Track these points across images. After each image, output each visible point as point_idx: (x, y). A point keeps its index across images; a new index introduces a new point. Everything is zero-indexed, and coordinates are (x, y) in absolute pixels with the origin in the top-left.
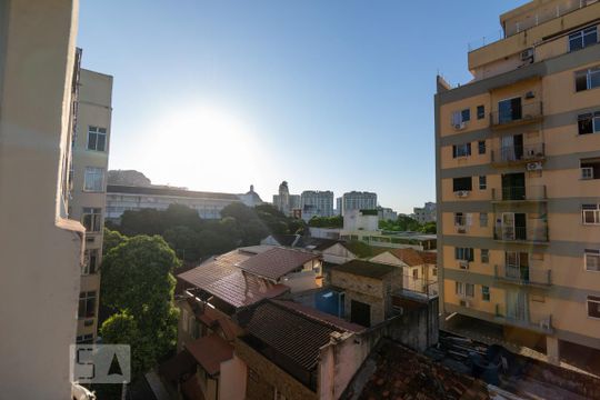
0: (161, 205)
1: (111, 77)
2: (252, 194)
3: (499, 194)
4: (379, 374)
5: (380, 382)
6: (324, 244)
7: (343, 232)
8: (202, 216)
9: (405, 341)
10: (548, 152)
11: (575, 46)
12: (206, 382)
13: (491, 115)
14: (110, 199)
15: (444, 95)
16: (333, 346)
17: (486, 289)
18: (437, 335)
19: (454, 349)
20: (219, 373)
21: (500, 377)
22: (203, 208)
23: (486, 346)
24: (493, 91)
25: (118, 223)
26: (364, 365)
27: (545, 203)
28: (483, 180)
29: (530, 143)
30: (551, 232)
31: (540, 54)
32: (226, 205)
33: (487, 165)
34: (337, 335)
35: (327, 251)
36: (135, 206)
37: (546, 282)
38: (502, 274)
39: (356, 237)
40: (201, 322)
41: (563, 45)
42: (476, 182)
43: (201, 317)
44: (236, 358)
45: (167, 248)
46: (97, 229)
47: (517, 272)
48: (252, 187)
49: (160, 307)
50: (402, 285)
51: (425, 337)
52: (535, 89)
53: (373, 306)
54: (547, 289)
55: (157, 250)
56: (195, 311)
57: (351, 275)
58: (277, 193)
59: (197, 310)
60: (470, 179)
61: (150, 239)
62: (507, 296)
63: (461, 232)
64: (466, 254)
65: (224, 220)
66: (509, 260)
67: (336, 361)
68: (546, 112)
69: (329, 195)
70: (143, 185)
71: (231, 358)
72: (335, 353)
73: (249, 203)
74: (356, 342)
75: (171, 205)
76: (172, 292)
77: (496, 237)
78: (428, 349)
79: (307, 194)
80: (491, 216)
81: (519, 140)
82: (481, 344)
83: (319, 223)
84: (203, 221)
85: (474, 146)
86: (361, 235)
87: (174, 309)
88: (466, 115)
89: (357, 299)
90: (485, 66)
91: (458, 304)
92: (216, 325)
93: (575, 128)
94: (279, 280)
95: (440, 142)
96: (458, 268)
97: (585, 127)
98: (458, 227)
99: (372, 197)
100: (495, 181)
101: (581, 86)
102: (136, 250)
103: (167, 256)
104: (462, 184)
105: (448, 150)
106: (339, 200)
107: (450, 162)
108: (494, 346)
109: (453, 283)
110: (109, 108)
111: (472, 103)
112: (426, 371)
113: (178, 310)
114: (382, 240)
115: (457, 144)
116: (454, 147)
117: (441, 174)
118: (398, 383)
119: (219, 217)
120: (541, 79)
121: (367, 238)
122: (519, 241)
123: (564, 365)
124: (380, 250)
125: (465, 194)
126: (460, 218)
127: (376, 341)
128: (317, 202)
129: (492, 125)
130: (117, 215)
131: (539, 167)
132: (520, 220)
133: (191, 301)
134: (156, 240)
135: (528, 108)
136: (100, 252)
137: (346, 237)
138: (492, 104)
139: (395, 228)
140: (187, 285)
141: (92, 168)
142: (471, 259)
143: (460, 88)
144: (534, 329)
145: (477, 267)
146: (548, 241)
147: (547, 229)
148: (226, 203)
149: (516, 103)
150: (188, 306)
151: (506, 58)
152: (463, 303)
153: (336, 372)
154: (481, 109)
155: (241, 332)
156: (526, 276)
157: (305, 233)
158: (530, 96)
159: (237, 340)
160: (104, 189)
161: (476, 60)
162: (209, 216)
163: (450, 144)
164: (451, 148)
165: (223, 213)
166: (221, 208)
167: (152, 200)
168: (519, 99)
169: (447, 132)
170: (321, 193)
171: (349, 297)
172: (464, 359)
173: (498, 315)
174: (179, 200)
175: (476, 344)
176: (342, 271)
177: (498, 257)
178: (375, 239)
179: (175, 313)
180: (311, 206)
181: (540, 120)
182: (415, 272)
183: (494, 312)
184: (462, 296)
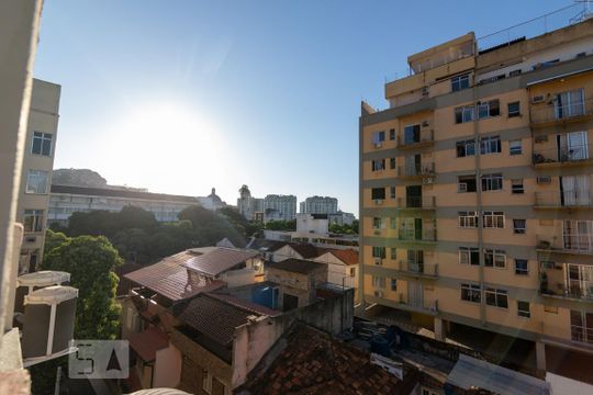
0: (115, 206)
1: (59, 87)
2: (214, 197)
3: (404, 203)
4: (287, 350)
5: (287, 355)
6: (277, 245)
7: (294, 235)
8: (158, 219)
9: (319, 325)
10: (438, 170)
11: (455, 88)
12: (143, 371)
13: (399, 137)
14: (58, 200)
15: (367, 118)
16: (248, 327)
17: (394, 281)
18: (352, 320)
19: (363, 331)
20: (154, 360)
21: (392, 351)
22: (160, 210)
23: (387, 327)
24: (399, 118)
25: (66, 225)
26: (277, 342)
27: (434, 211)
28: (393, 191)
29: (426, 161)
30: (438, 235)
31: (433, 91)
32: (185, 207)
33: (396, 178)
34: (252, 317)
35: (278, 252)
36: (86, 207)
37: (433, 273)
38: (405, 268)
39: (307, 239)
40: (143, 318)
41: (447, 86)
42: (388, 192)
43: (144, 314)
44: (171, 345)
45: (111, 248)
46: (38, 229)
47: (416, 267)
48: (214, 190)
49: (101, 302)
50: (326, 279)
51: (339, 322)
52: (428, 119)
53: (300, 298)
54: (435, 279)
55: (100, 249)
56: (138, 309)
57: (284, 272)
58: (239, 196)
59: (141, 307)
60: (384, 189)
61: (93, 239)
62: (408, 286)
63: (377, 233)
64: (380, 253)
65: (181, 222)
66: (411, 256)
67: (250, 339)
68: (436, 138)
69: (292, 199)
70: (97, 185)
71: (167, 346)
72: (249, 332)
73: (210, 206)
74: (270, 324)
75: (125, 207)
76: (114, 290)
77: (400, 238)
78: (342, 332)
79: (270, 197)
80: (397, 220)
81: (418, 159)
82: (383, 326)
83: (275, 226)
84: (158, 224)
85: (388, 161)
86: (311, 237)
87: (116, 305)
88: (382, 135)
89: (288, 292)
90: (397, 96)
91: (373, 294)
92: (156, 320)
93: (454, 152)
94: (217, 276)
95: (363, 157)
96: (374, 264)
97: (461, 152)
98: (375, 229)
99: (333, 201)
100: (401, 192)
101: (459, 120)
102: (78, 249)
103: (109, 255)
104: (378, 194)
105: (369, 164)
106: (302, 204)
107: (371, 176)
108: (392, 326)
109: (371, 277)
110: (55, 115)
111: (386, 126)
112: (323, 344)
113: (120, 306)
114: (330, 242)
115: (376, 159)
116: (373, 163)
117: (363, 184)
118: (301, 355)
119: (176, 219)
120: (433, 111)
121: (316, 241)
122: (419, 241)
123: (449, 341)
124: (325, 251)
125: (380, 201)
126: (376, 222)
127: (290, 323)
128: (280, 206)
129: (399, 146)
130: (65, 216)
131: (430, 181)
132: (418, 224)
133: (134, 298)
134: (100, 241)
135: (424, 134)
136: (42, 252)
137: (298, 239)
138: (401, 128)
139: (349, 231)
140: (134, 285)
141: (35, 172)
142: (383, 256)
143: (378, 113)
144: (426, 312)
145: (388, 263)
146: (436, 240)
147: (435, 231)
148: (185, 206)
149: (416, 129)
150: (132, 304)
151: (412, 92)
152: (376, 294)
153: (250, 348)
154: (392, 131)
155: (177, 323)
156: (422, 270)
157: (261, 236)
158: (426, 125)
159: (172, 329)
160: (48, 190)
161: (391, 90)
162: (166, 219)
163: (371, 160)
164: (371, 163)
165: (181, 216)
166: (179, 211)
167: (105, 201)
168: (418, 127)
169: (367, 150)
170: (285, 197)
171: (283, 291)
172: (369, 339)
173: (401, 302)
174: (133, 202)
175: (380, 325)
176: (277, 268)
177: (402, 254)
178: (323, 241)
179: (117, 309)
180: (274, 210)
181: (431, 145)
182: (352, 271)
183: (398, 300)
184: (377, 288)
